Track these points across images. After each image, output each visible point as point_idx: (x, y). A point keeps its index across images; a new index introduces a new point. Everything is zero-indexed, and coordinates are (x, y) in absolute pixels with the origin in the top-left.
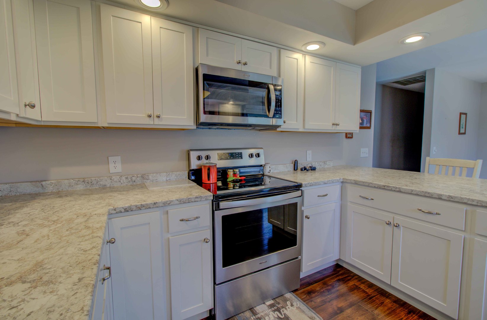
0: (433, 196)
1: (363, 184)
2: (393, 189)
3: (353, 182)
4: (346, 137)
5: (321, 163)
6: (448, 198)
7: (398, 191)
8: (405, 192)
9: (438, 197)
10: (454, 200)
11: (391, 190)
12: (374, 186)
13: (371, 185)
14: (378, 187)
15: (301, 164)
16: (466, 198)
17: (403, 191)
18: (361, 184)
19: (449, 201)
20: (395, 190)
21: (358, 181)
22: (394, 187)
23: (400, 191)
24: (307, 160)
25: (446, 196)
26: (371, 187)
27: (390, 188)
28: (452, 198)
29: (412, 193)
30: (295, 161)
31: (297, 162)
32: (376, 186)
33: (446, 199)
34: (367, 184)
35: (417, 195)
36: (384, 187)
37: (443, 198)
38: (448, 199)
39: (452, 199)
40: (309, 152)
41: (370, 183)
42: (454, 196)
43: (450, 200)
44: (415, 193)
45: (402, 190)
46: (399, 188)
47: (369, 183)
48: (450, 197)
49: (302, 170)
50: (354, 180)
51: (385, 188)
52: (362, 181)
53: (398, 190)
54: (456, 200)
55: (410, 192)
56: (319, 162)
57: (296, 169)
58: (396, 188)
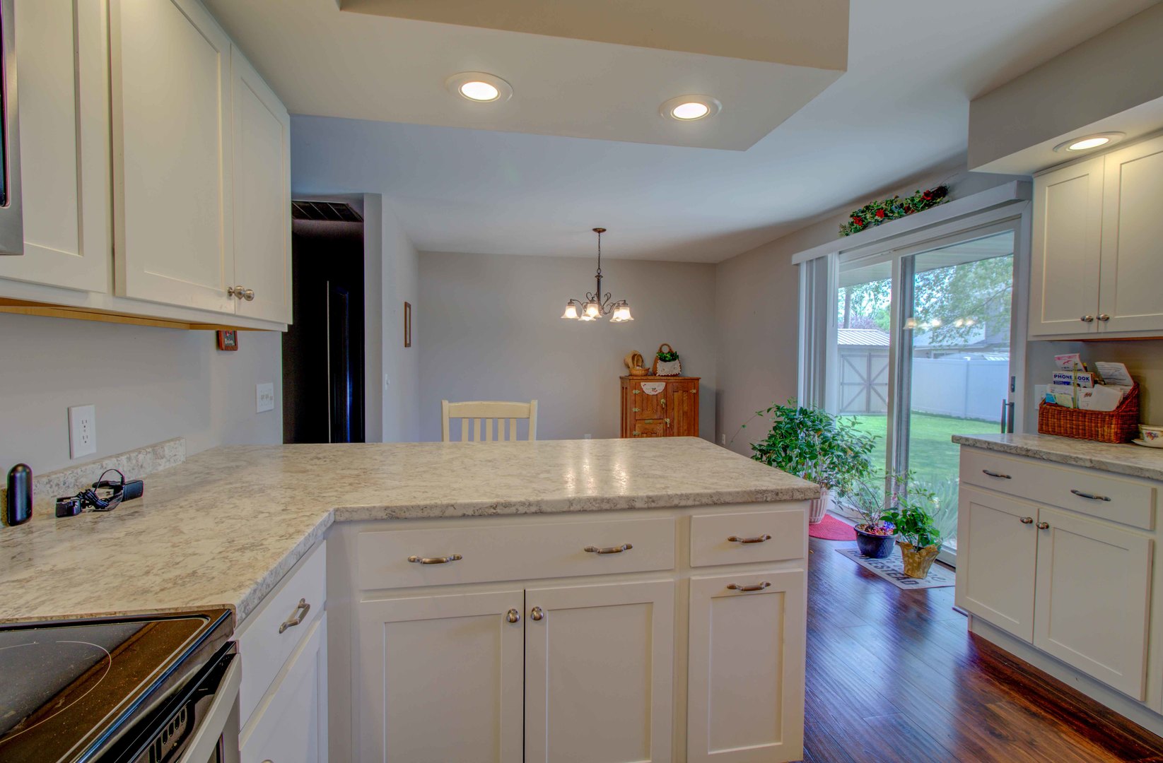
0: (618, 506)
1: (420, 514)
2: (522, 510)
3: (383, 514)
4: (219, 344)
5: (141, 457)
6: (646, 502)
7: (535, 513)
8: (554, 510)
9: (628, 507)
10: (658, 506)
11: (516, 514)
12: (460, 513)
13: (450, 512)
14: (477, 514)
15: (45, 480)
16: (677, 495)
17: (549, 510)
18: (414, 514)
19: (649, 509)
20: (526, 513)
21: (401, 508)
22: (523, 504)
23: (540, 513)
24: (76, 454)
25: (642, 498)
26: (452, 518)
27: (513, 510)
28: (653, 501)
29: (572, 509)
30: (14, 470)
31: (29, 474)
32: (470, 512)
33: (643, 506)
34: (437, 512)
35: (583, 511)
36: (494, 509)
37: (638, 505)
38: (646, 506)
39: (653, 505)
40: (84, 416)
41: (448, 506)
42: (657, 496)
43: (650, 506)
44: (578, 507)
45: (545, 508)
46: (538, 503)
47: (442, 506)
48: (650, 500)
49: (65, 510)
50: (386, 508)
51: (499, 511)
52: (419, 506)
53: (533, 509)
54: (662, 503)
55: (564, 510)
56: (133, 455)
57: (19, 517)
58: (530, 504)
